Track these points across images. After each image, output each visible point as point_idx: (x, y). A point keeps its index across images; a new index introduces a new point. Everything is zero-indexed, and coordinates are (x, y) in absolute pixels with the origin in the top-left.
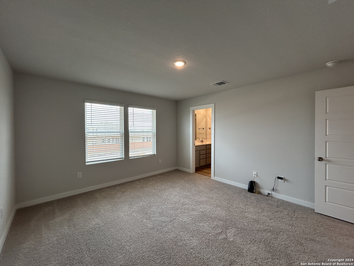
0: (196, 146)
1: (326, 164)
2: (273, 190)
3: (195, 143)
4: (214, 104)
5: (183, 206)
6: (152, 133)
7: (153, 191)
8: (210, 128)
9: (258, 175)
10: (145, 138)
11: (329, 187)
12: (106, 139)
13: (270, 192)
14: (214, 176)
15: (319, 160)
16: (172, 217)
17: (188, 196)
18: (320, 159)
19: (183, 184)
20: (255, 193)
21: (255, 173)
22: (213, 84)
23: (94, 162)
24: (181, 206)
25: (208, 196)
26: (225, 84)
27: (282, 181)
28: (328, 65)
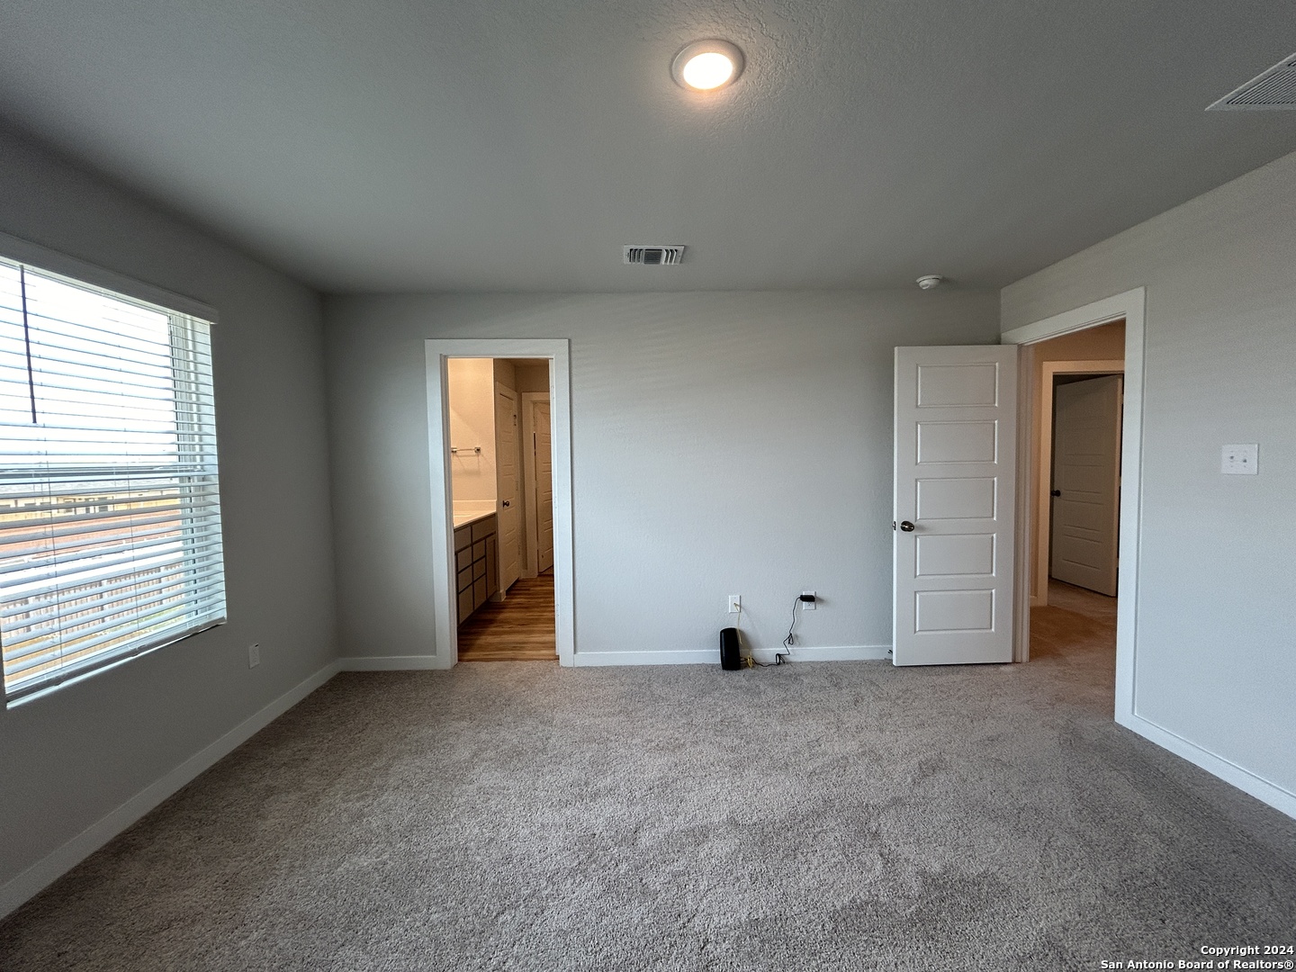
1: (916, 537)
2: (791, 639)
9: (742, 604)
11: (922, 594)
13: (782, 650)
14: (575, 652)
15: (903, 529)
18: (908, 527)
20: (746, 666)
21: (732, 599)
27: (812, 605)
28: (921, 284)
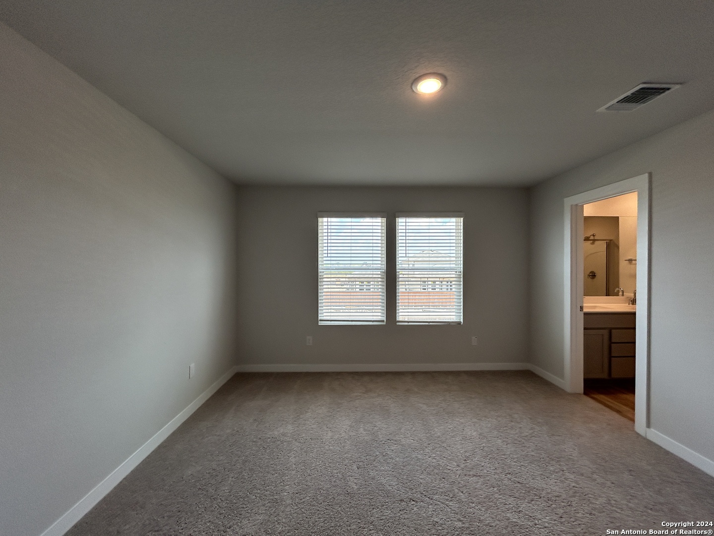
0: (586, 314)
3: (585, 305)
4: (647, 175)
5: (466, 478)
6: (454, 273)
7: (425, 407)
8: (630, 261)
10: (437, 283)
12: (356, 281)
14: (649, 425)
16: (414, 491)
17: (504, 455)
19: (516, 416)
22: (608, 108)
23: (332, 322)
24: (459, 472)
25: (576, 482)
26: (668, 89)
